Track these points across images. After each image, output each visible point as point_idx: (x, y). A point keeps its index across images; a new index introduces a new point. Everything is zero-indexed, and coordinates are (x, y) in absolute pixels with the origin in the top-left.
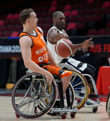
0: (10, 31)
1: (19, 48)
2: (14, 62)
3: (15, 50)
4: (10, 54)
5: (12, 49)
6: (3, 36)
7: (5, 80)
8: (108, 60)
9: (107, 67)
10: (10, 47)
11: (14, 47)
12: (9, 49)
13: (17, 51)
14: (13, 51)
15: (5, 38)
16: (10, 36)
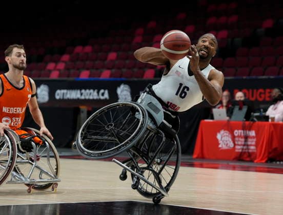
0: (78, 69)
1: (90, 94)
2: (83, 112)
3: (85, 96)
4: (78, 101)
5: (81, 94)
6: (68, 76)
7: (71, 137)
8: (212, 111)
9: (211, 121)
10: (79, 91)
11: (83, 91)
12: (76, 94)
13: (87, 98)
14: (83, 97)
15: (71, 79)
16: (79, 76)
